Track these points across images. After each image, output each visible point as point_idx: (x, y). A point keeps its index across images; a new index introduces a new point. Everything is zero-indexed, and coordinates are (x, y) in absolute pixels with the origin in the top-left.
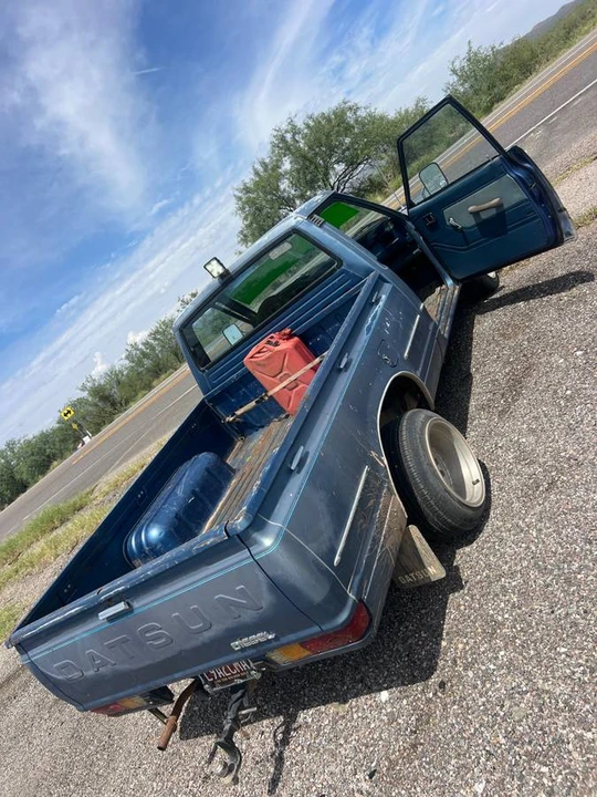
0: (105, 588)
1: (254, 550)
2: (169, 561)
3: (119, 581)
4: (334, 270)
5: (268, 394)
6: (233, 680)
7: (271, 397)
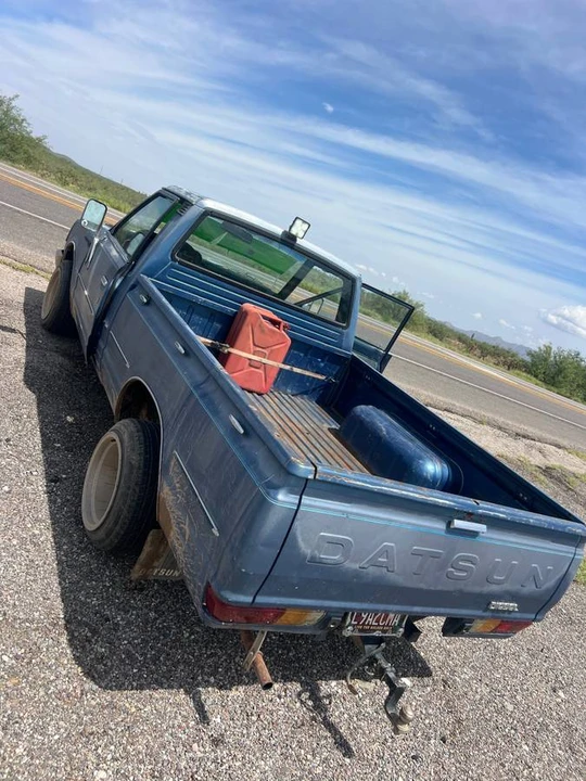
0: (483, 504)
1: (579, 551)
2: (549, 523)
3: (503, 509)
4: (340, 326)
5: (231, 350)
6: (375, 631)
7: (229, 353)
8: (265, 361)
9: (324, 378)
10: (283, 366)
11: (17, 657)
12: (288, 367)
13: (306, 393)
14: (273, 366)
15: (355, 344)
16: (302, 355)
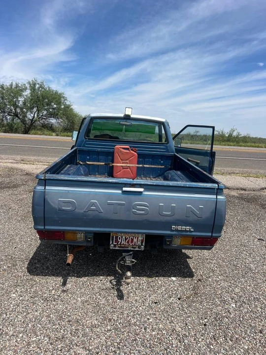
4: (164, 143)
5: (113, 164)
6: (128, 247)
7: (113, 166)
8: (128, 165)
9: (163, 167)
10: (138, 165)
11: (8, 267)
12: (141, 166)
13: (160, 176)
14: (133, 167)
15: (176, 149)
16: (151, 160)
